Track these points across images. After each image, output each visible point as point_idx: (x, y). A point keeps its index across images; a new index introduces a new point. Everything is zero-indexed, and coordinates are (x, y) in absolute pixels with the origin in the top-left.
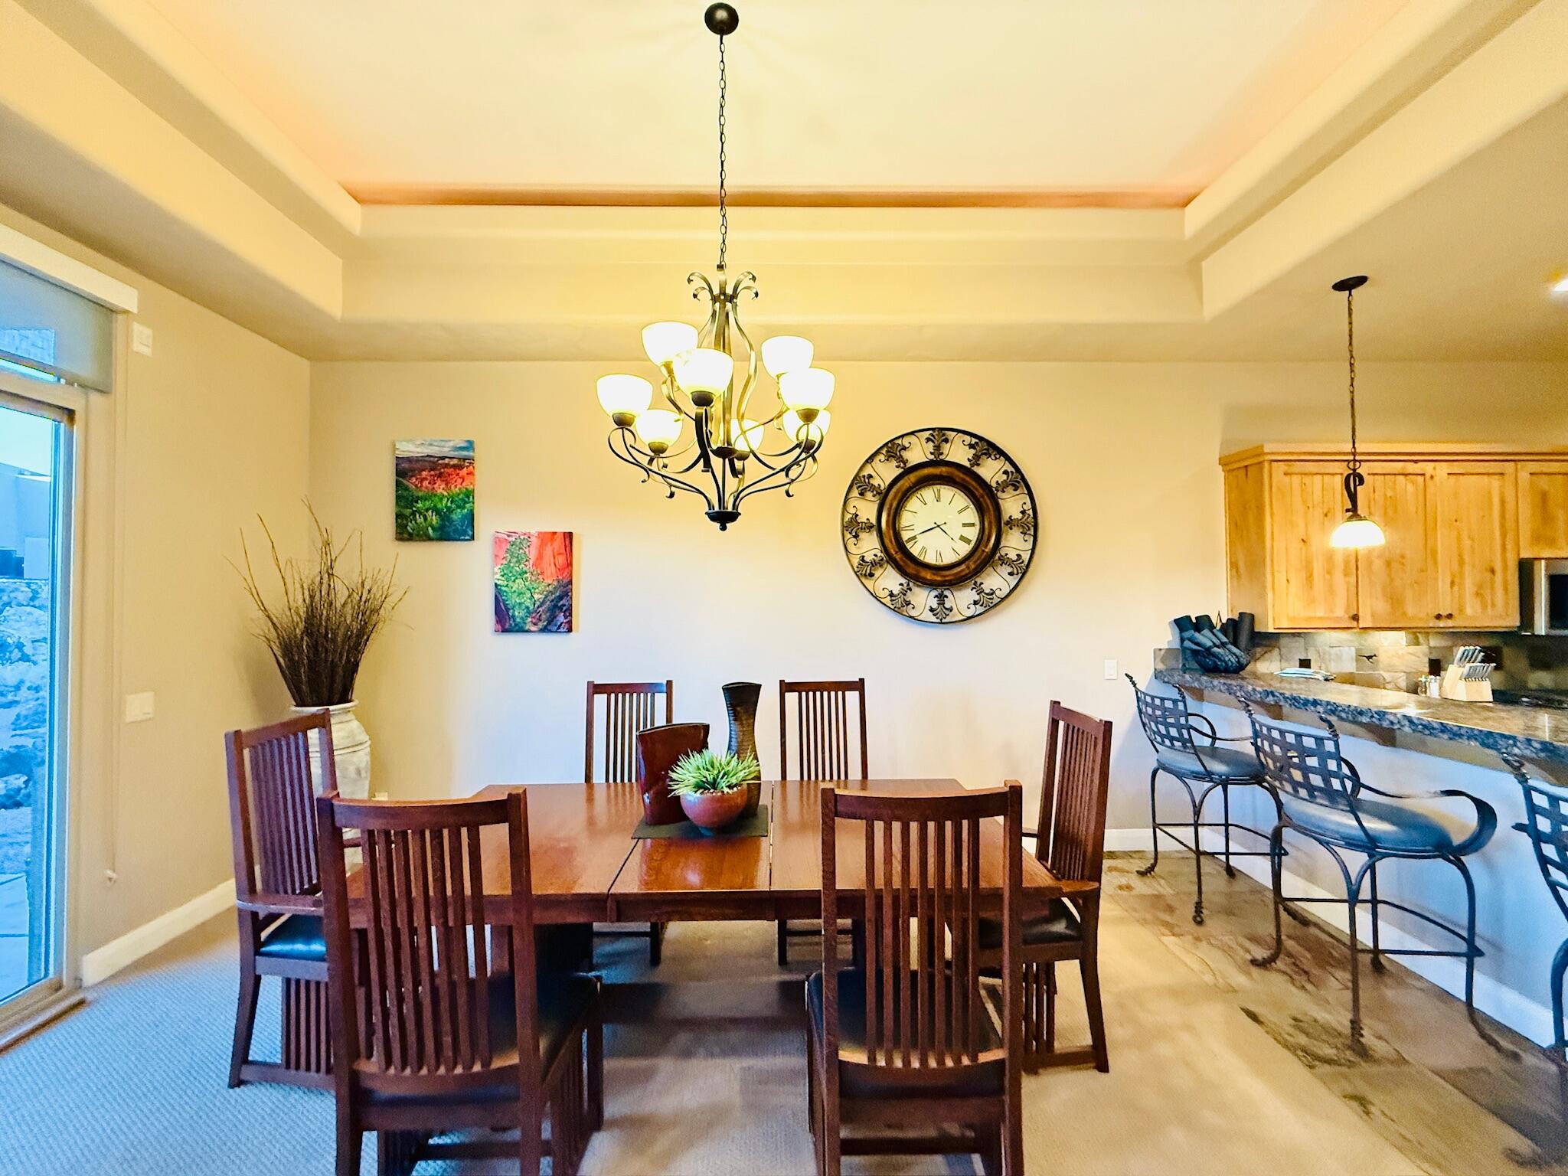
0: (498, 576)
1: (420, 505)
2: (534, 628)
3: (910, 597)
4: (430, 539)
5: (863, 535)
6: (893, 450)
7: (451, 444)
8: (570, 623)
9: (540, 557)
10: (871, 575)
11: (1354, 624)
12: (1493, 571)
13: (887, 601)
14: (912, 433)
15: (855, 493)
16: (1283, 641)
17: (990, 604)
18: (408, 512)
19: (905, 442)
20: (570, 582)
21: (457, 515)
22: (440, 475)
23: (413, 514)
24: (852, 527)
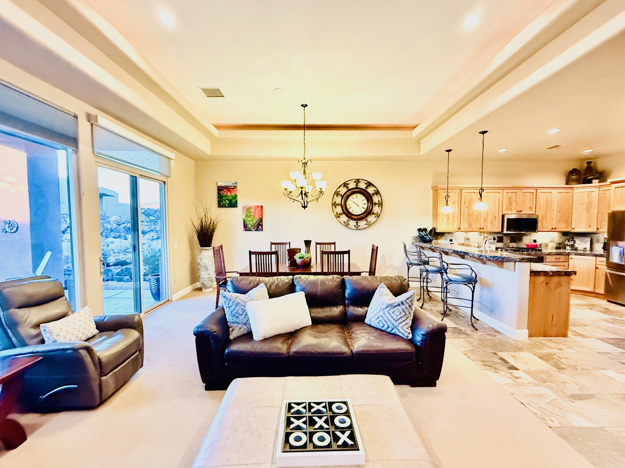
0: (244, 216)
1: (224, 198)
2: (253, 230)
3: (349, 222)
4: (227, 207)
5: (337, 207)
6: (345, 185)
7: (232, 183)
8: (262, 229)
9: (255, 212)
10: (339, 217)
11: (459, 230)
12: (495, 217)
13: (343, 223)
14: (350, 180)
15: (335, 196)
16: (446, 235)
17: (369, 225)
18: (221, 200)
19: (348, 182)
20: (262, 218)
21: (233, 201)
22: (229, 191)
23: (222, 201)
24: (334, 205)
